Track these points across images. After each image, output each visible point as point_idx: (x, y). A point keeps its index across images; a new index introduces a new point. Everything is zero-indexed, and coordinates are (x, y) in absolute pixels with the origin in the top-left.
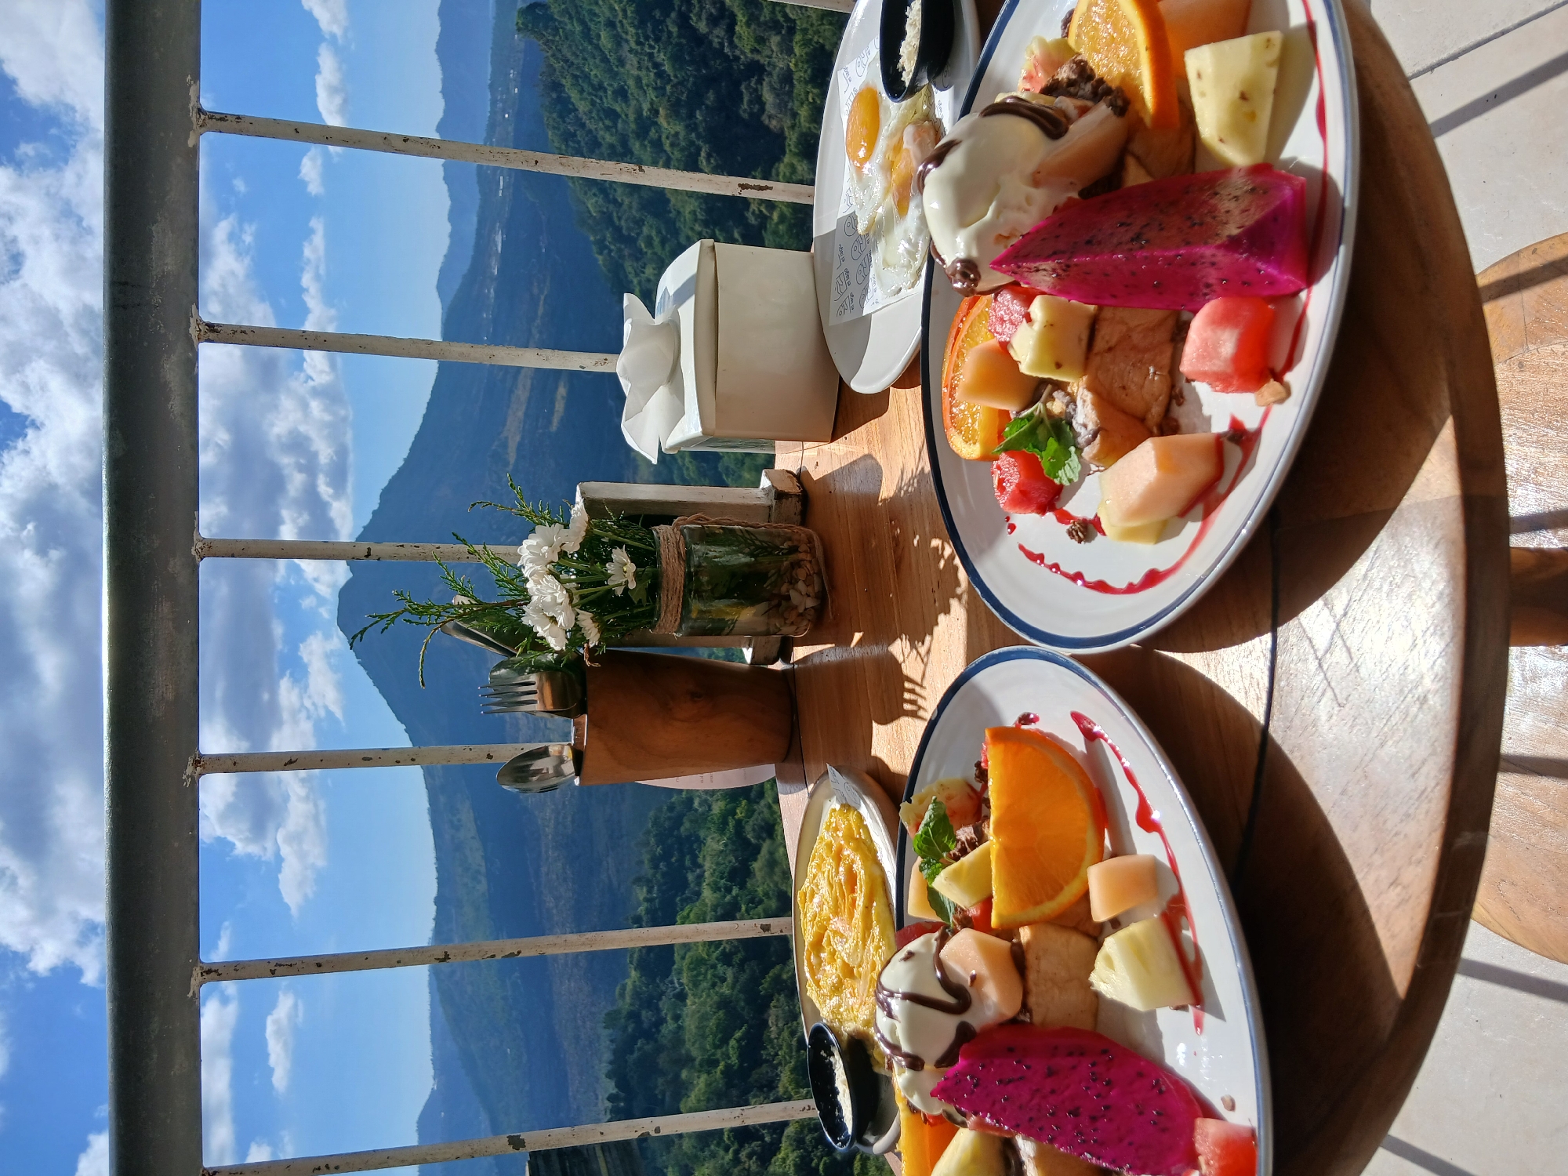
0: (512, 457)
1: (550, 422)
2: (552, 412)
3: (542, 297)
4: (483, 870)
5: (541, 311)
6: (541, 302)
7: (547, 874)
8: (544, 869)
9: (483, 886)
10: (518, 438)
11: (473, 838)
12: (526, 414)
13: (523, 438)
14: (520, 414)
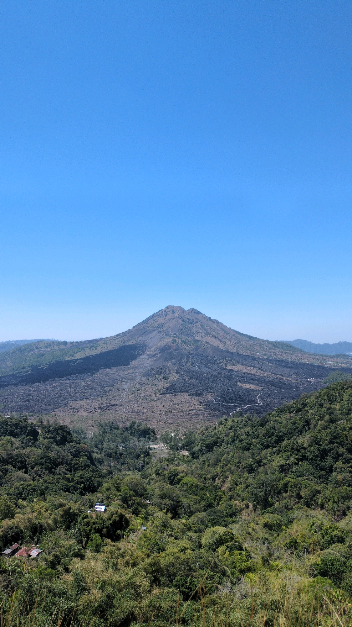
0: (229, 367)
1: (241, 382)
2: (245, 383)
3: (290, 379)
4: (73, 358)
5: (285, 378)
6: (288, 379)
7: (66, 383)
8: (68, 381)
9: (67, 359)
10: (236, 370)
11: (85, 355)
12: (245, 373)
13: (235, 372)
14: (245, 371)
